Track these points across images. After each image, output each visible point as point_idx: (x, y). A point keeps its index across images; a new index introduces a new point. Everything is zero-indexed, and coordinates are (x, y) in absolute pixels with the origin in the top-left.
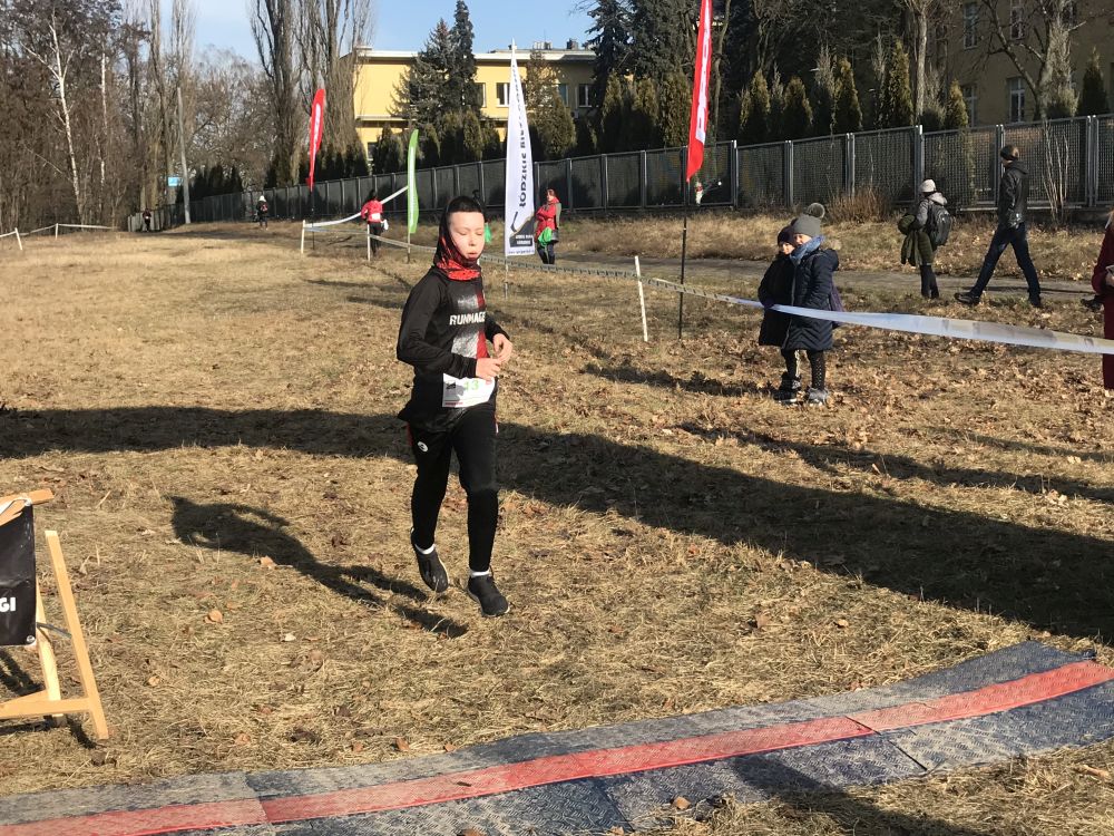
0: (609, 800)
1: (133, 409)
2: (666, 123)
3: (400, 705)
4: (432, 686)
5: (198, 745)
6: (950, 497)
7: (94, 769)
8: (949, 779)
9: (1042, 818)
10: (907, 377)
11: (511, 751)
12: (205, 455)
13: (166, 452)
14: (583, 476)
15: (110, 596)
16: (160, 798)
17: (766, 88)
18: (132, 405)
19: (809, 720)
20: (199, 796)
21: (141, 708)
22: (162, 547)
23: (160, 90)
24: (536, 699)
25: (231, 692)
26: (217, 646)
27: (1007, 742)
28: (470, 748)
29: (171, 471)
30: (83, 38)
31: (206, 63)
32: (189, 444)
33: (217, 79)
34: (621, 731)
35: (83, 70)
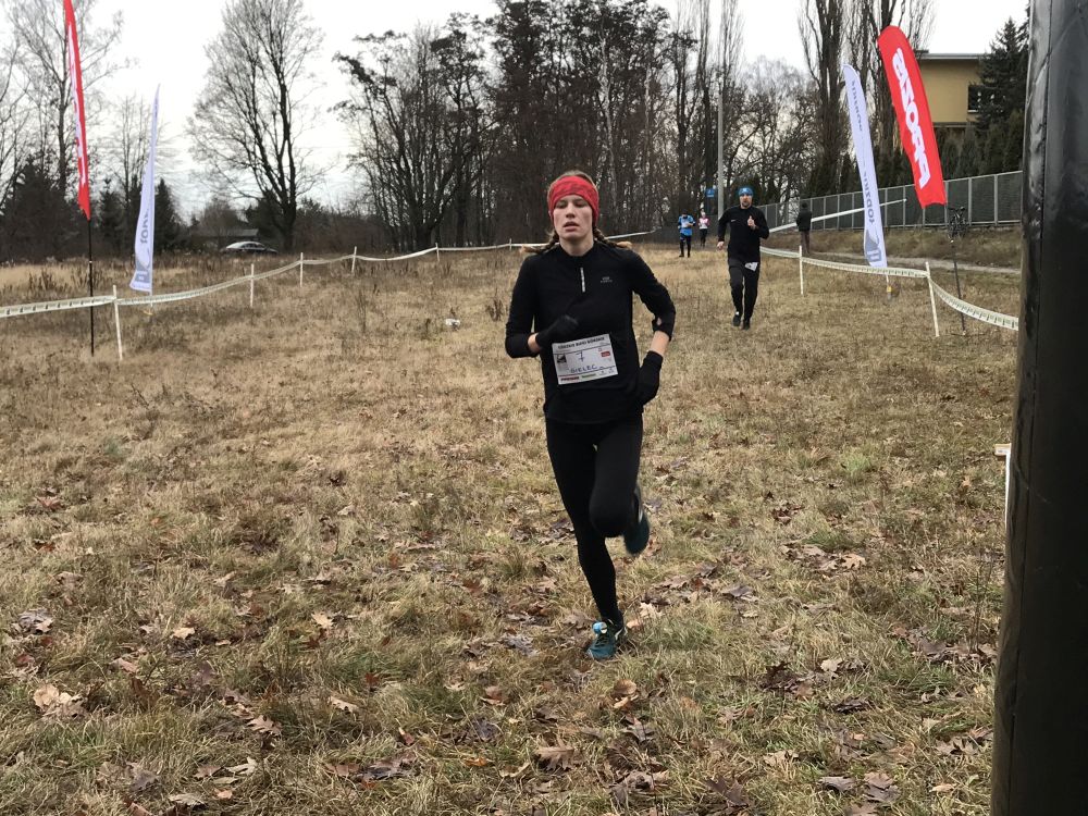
31: (754, 75)
33: (766, 88)
35: (630, 81)
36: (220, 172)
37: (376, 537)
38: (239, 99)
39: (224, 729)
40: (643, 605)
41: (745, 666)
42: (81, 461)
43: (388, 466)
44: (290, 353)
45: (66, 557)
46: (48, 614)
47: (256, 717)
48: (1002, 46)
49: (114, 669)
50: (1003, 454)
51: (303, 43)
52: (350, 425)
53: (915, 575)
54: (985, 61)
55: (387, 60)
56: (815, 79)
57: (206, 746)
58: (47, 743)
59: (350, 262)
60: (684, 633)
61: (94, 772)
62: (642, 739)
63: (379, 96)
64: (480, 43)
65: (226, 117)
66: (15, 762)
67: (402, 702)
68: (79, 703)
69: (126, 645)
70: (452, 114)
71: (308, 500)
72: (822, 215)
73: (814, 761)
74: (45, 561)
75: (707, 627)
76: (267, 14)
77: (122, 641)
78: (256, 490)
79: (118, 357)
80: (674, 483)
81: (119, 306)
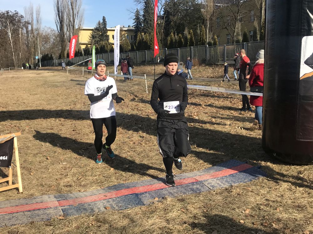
0: (139, 198)
1: (27, 110)
2: (151, 44)
3: (90, 178)
4: (98, 173)
5: (43, 189)
6: (215, 127)
7: (17, 195)
8: (216, 191)
9: (236, 199)
10: (205, 101)
11: (116, 188)
12: (45, 121)
13: (35, 120)
14: (133, 124)
15: (22, 154)
16: (33, 201)
17: (174, 37)
18: (27, 109)
19: (184, 178)
20: (43, 200)
21: (29, 180)
22: (35, 142)
23: (34, 36)
24: (122, 176)
25: (51, 176)
26: (47, 165)
27: (228, 182)
28: (107, 187)
29: (36, 125)
30: (15, 24)
31: (44, 30)
32: (40, 118)
33: (47, 34)
34: (142, 182)
35: (15, 32)
48: (98, 26)
54: (95, 29)
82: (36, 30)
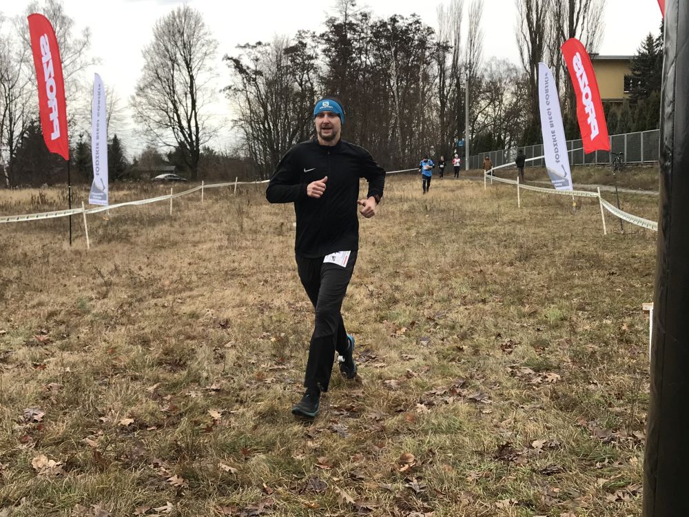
23: (458, 85)
31: (489, 69)
33: (496, 77)
35: (410, 73)
36: (151, 130)
37: (249, 361)
38: (164, 84)
39: (152, 484)
40: (419, 405)
41: (483, 444)
42: (63, 313)
43: (257, 316)
44: (195, 244)
45: (53, 373)
46: (42, 409)
47: (173, 475)
48: (645, 51)
49: (83, 445)
50: (647, 309)
51: (204, 49)
52: (233, 290)
53: (592, 387)
54: (634, 60)
55: (257, 60)
56: (527, 71)
57: (141, 494)
58: (40, 492)
59: (233, 186)
60: (445, 423)
61: (70, 510)
62: (418, 491)
63: (251, 82)
64: (316, 49)
65: (156, 96)
66: (20, 504)
67: (266, 467)
68: (61, 466)
69: (91, 430)
70: (297, 94)
71: (205, 337)
72: (532, 157)
73: (528, 506)
74: (40, 376)
75: (460, 419)
76: (181, 31)
77: (88, 428)
78: (173, 331)
79: (87, 247)
80: (438, 327)
81: (87, 215)
82: (466, 69)
